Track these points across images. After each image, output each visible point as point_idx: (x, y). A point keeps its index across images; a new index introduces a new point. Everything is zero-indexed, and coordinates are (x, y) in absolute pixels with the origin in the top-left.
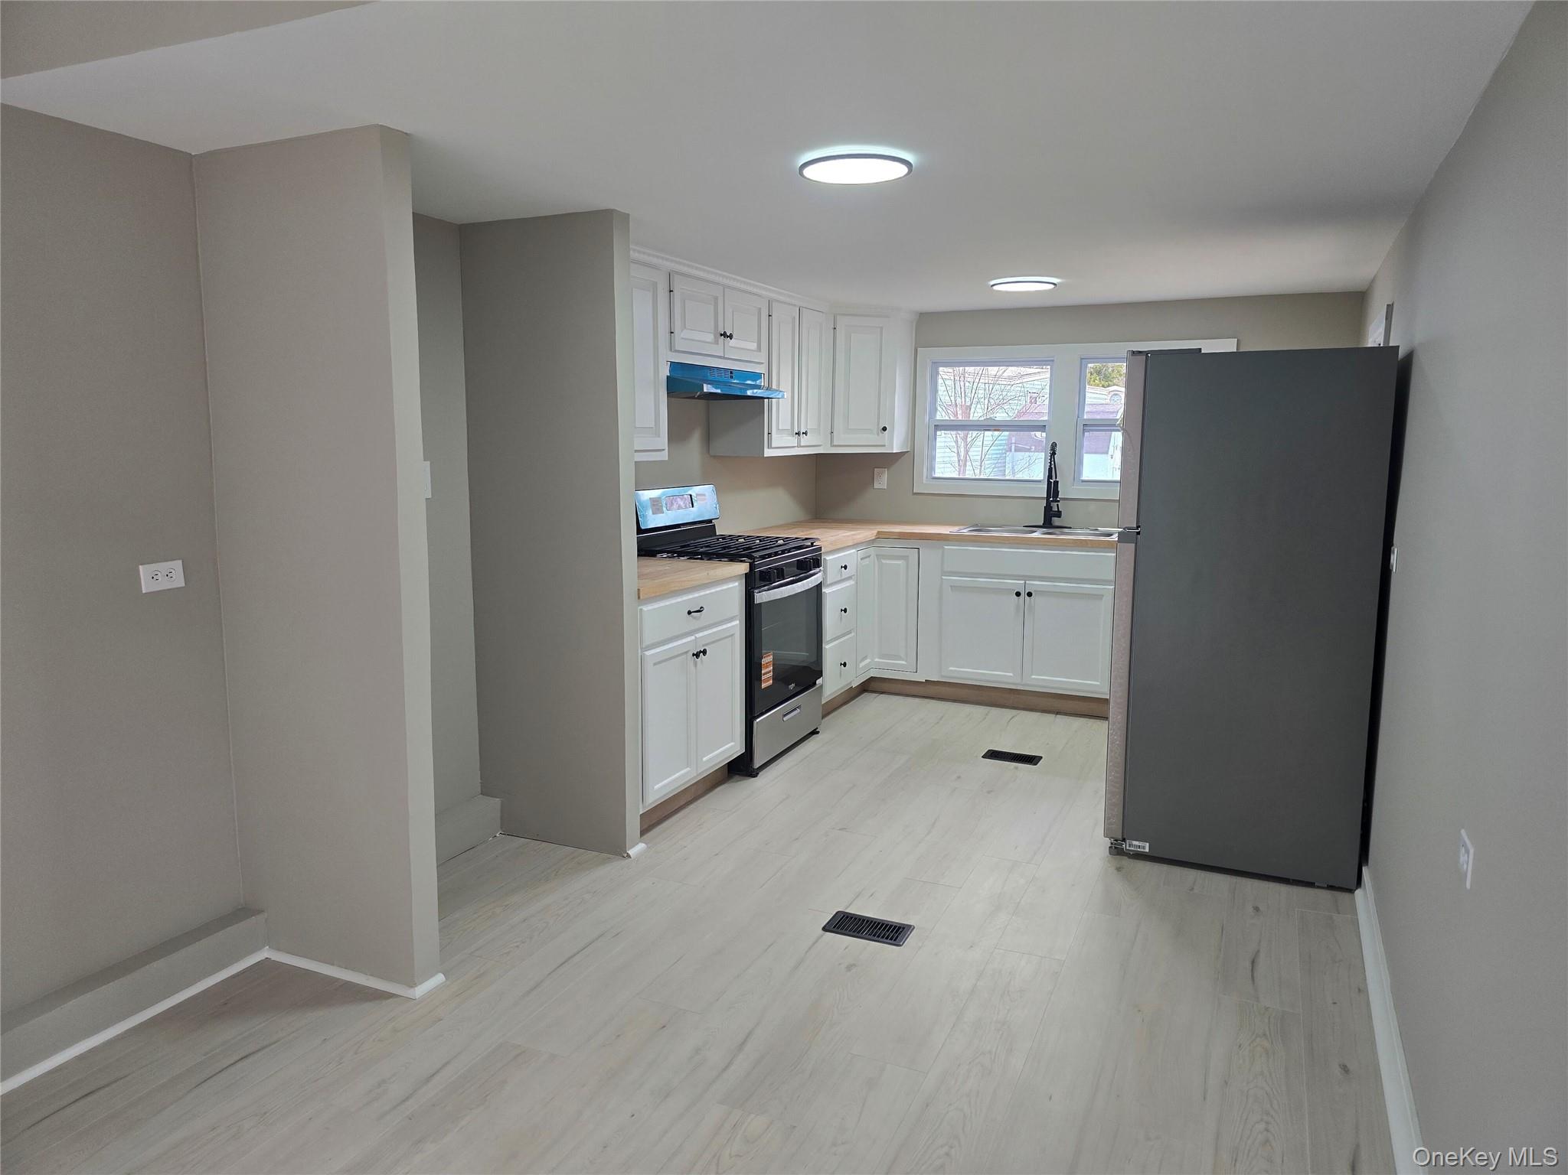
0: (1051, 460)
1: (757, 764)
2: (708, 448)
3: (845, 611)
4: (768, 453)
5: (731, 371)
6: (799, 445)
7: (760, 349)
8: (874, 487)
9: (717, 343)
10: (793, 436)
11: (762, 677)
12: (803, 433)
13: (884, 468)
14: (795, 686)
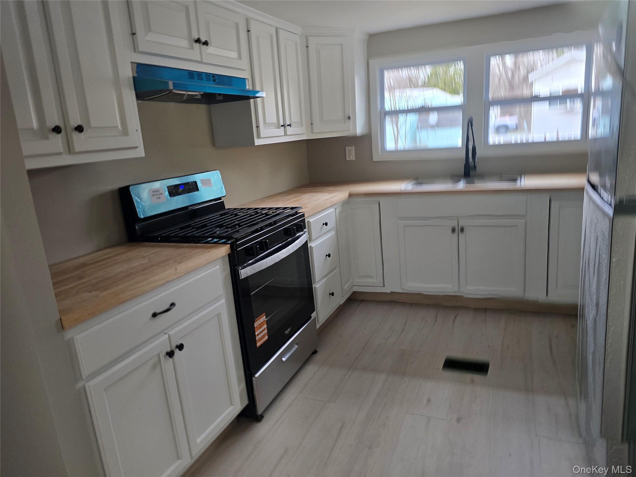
0: (468, 130)
1: (260, 411)
2: (213, 143)
3: (329, 256)
4: (258, 142)
5: (214, 75)
6: (285, 134)
7: (240, 57)
8: (347, 160)
9: (192, 48)
10: (280, 128)
11: (257, 338)
12: (288, 125)
13: (352, 147)
14: (291, 329)
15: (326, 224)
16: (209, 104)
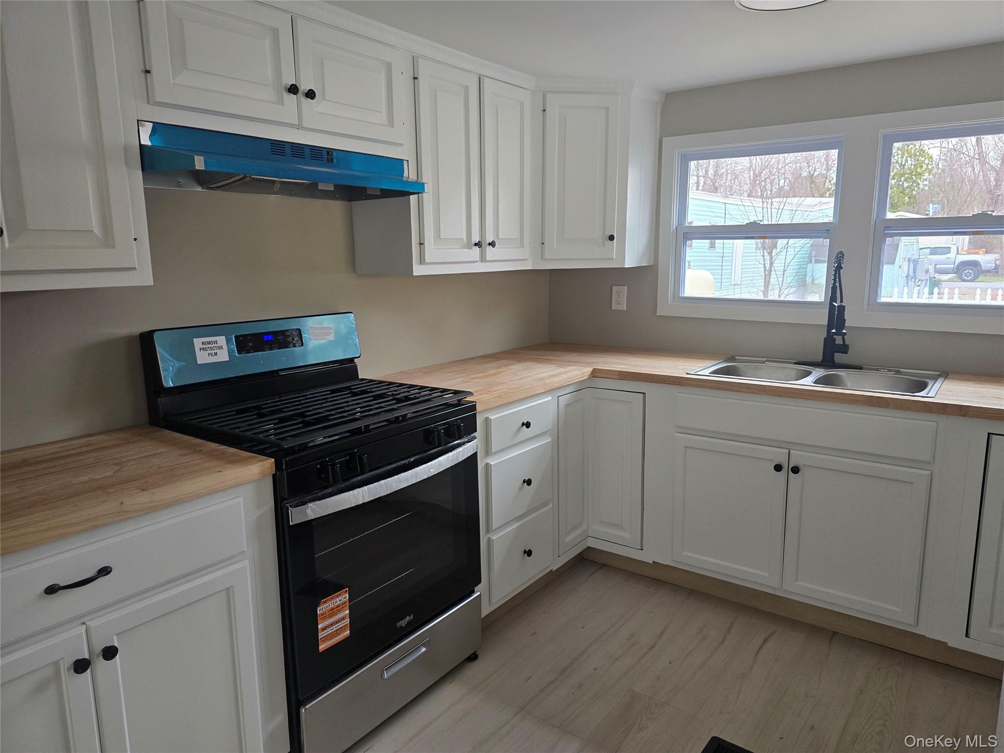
0: (835, 275)
2: (353, 264)
3: (529, 482)
4: (418, 270)
5: (328, 150)
6: (483, 259)
7: (391, 123)
8: (612, 309)
9: (281, 102)
10: (471, 248)
11: (321, 635)
12: (490, 244)
13: (624, 287)
14: (414, 617)
15: (528, 425)
16: (350, 201)
